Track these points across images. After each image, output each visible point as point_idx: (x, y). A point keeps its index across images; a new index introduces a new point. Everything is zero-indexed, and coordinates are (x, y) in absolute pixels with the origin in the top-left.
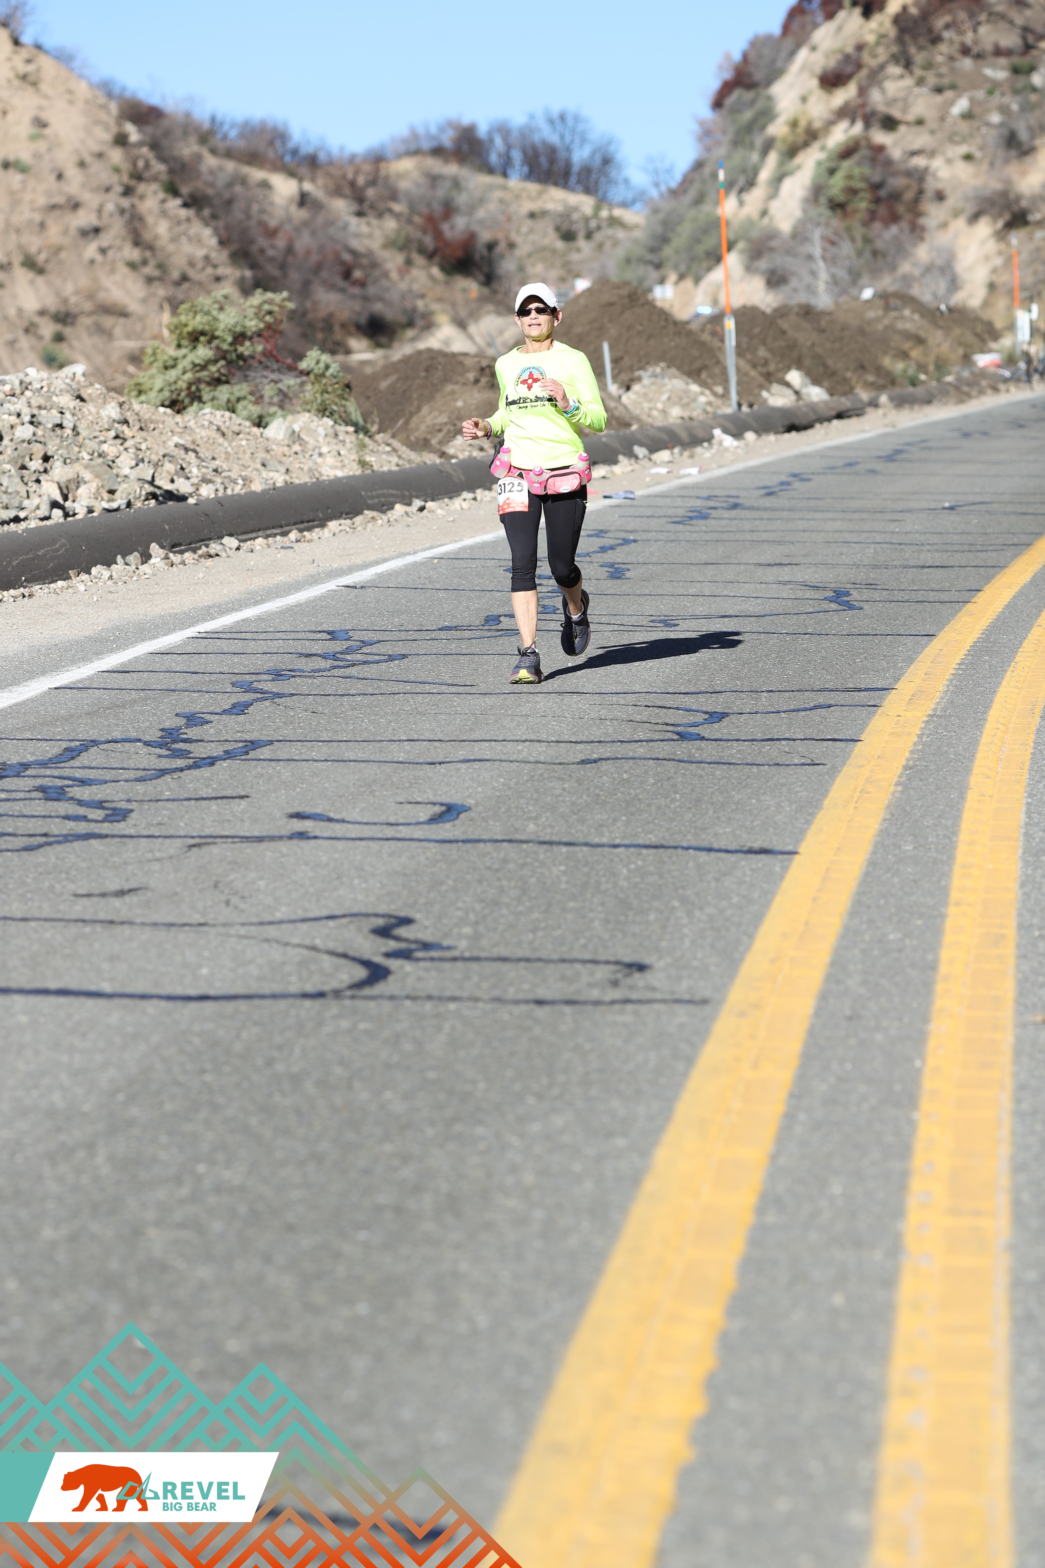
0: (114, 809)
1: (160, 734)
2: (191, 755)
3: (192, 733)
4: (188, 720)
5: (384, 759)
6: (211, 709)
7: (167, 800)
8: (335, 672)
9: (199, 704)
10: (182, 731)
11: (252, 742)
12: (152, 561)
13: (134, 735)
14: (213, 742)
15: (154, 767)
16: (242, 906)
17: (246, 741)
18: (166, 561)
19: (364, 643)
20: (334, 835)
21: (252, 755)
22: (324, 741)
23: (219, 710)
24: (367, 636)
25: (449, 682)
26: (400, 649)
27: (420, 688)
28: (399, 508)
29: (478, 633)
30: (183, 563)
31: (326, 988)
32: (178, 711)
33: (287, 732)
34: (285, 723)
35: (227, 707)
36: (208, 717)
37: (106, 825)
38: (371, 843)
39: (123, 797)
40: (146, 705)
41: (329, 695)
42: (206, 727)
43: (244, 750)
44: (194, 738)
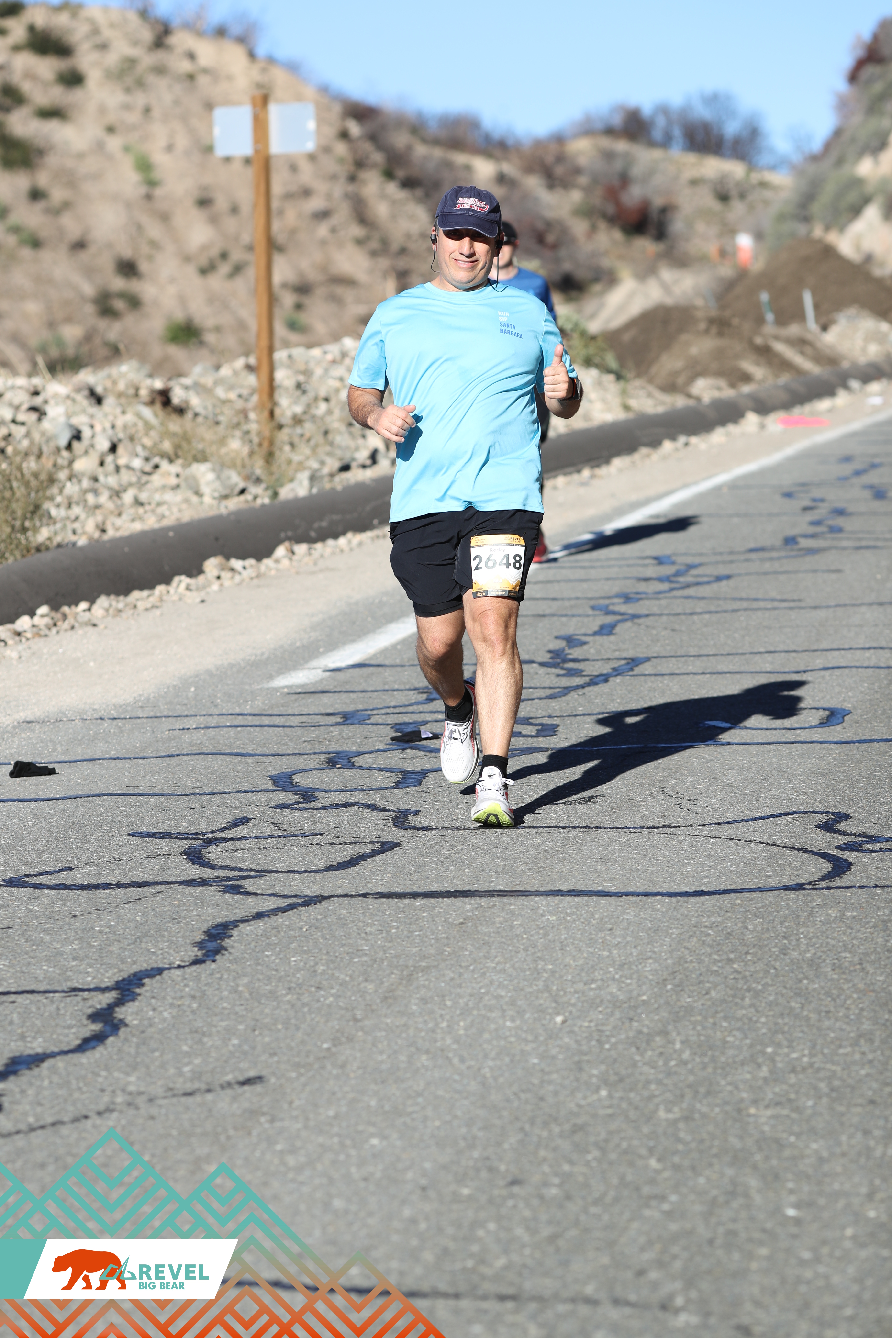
0: (542, 725)
1: (549, 655)
2: (584, 673)
3: (575, 653)
4: (568, 642)
5: (754, 670)
6: (583, 631)
7: (584, 715)
8: (676, 593)
9: (571, 627)
10: (566, 652)
11: (633, 660)
14: (597, 660)
15: (557, 685)
16: (695, 809)
17: (625, 659)
19: (690, 567)
20: (743, 741)
21: (637, 670)
22: (694, 656)
23: (590, 632)
24: (690, 560)
25: (779, 597)
26: (722, 570)
27: (755, 605)
28: (667, 445)
29: (783, 554)
31: (803, 881)
32: (556, 634)
33: (656, 650)
34: (652, 641)
35: (596, 628)
36: (584, 638)
37: (541, 739)
38: (779, 747)
39: (544, 714)
41: (678, 614)
42: (585, 647)
43: (629, 667)
44: (580, 658)
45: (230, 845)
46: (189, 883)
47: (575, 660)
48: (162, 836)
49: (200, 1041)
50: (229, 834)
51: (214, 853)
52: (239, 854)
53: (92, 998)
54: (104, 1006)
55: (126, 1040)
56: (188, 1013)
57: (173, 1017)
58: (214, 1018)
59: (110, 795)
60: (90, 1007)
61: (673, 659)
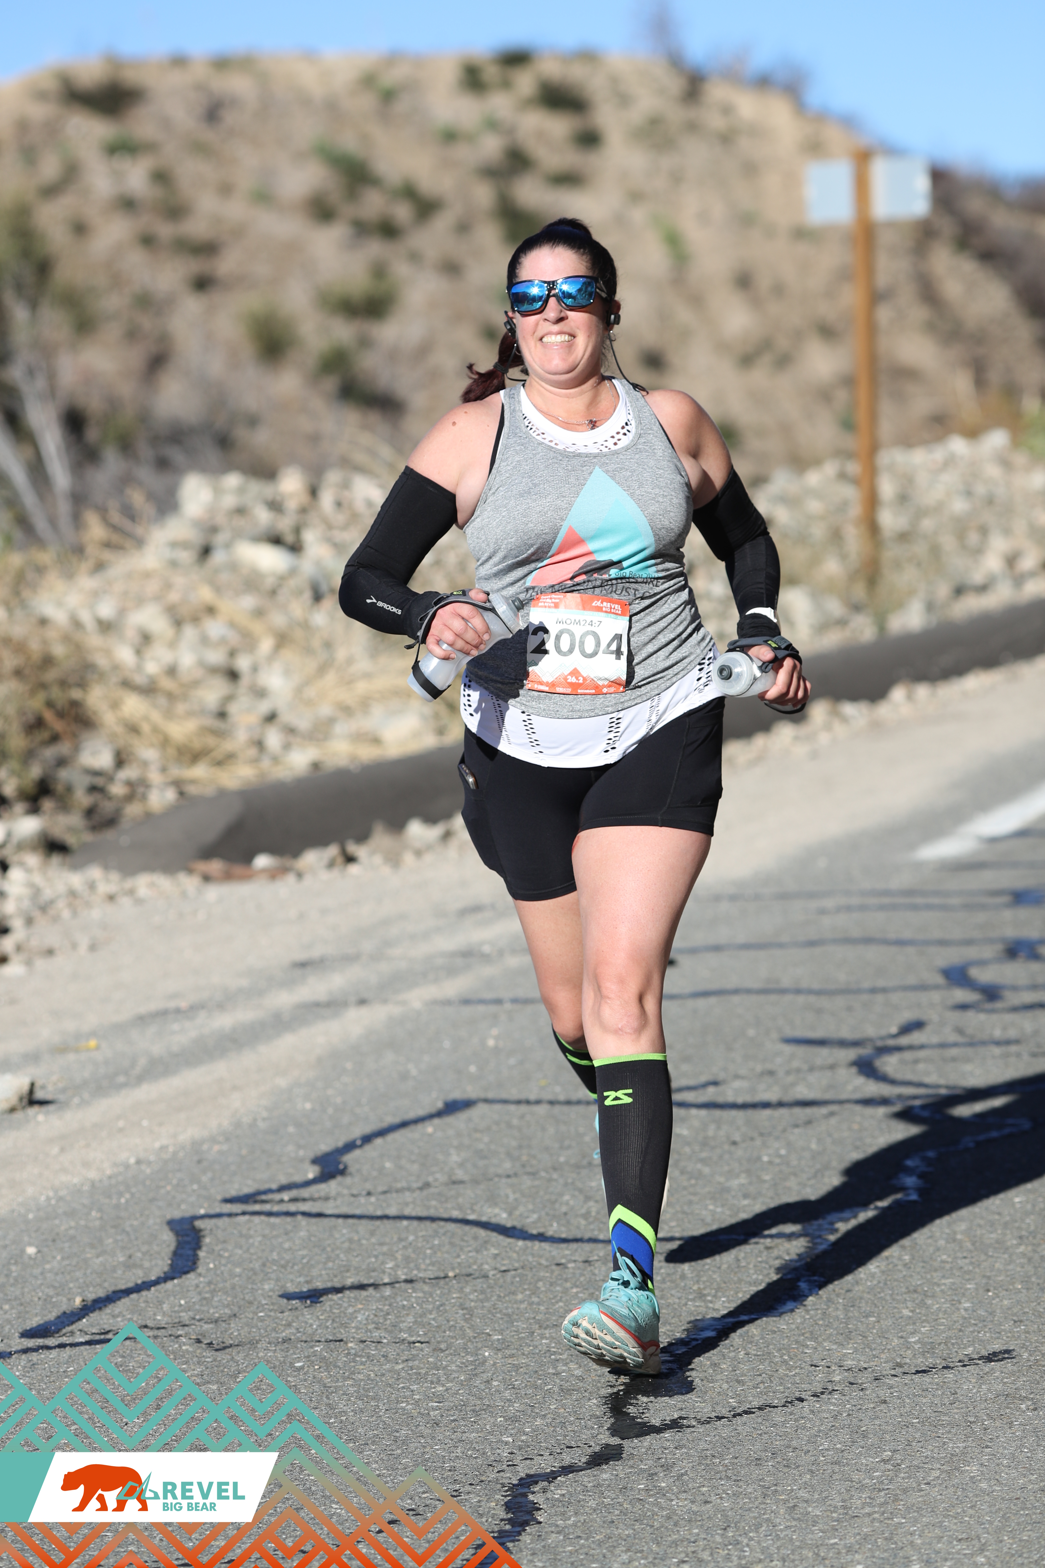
45: (908, 1055)
46: (868, 1102)
48: (821, 1043)
49: (922, 1304)
50: (904, 1041)
51: (890, 1064)
52: (921, 1066)
53: (776, 1246)
54: (795, 1257)
55: (829, 1300)
56: (900, 1267)
57: (883, 1272)
58: (935, 1274)
59: (749, 991)
60: (777, 1258)
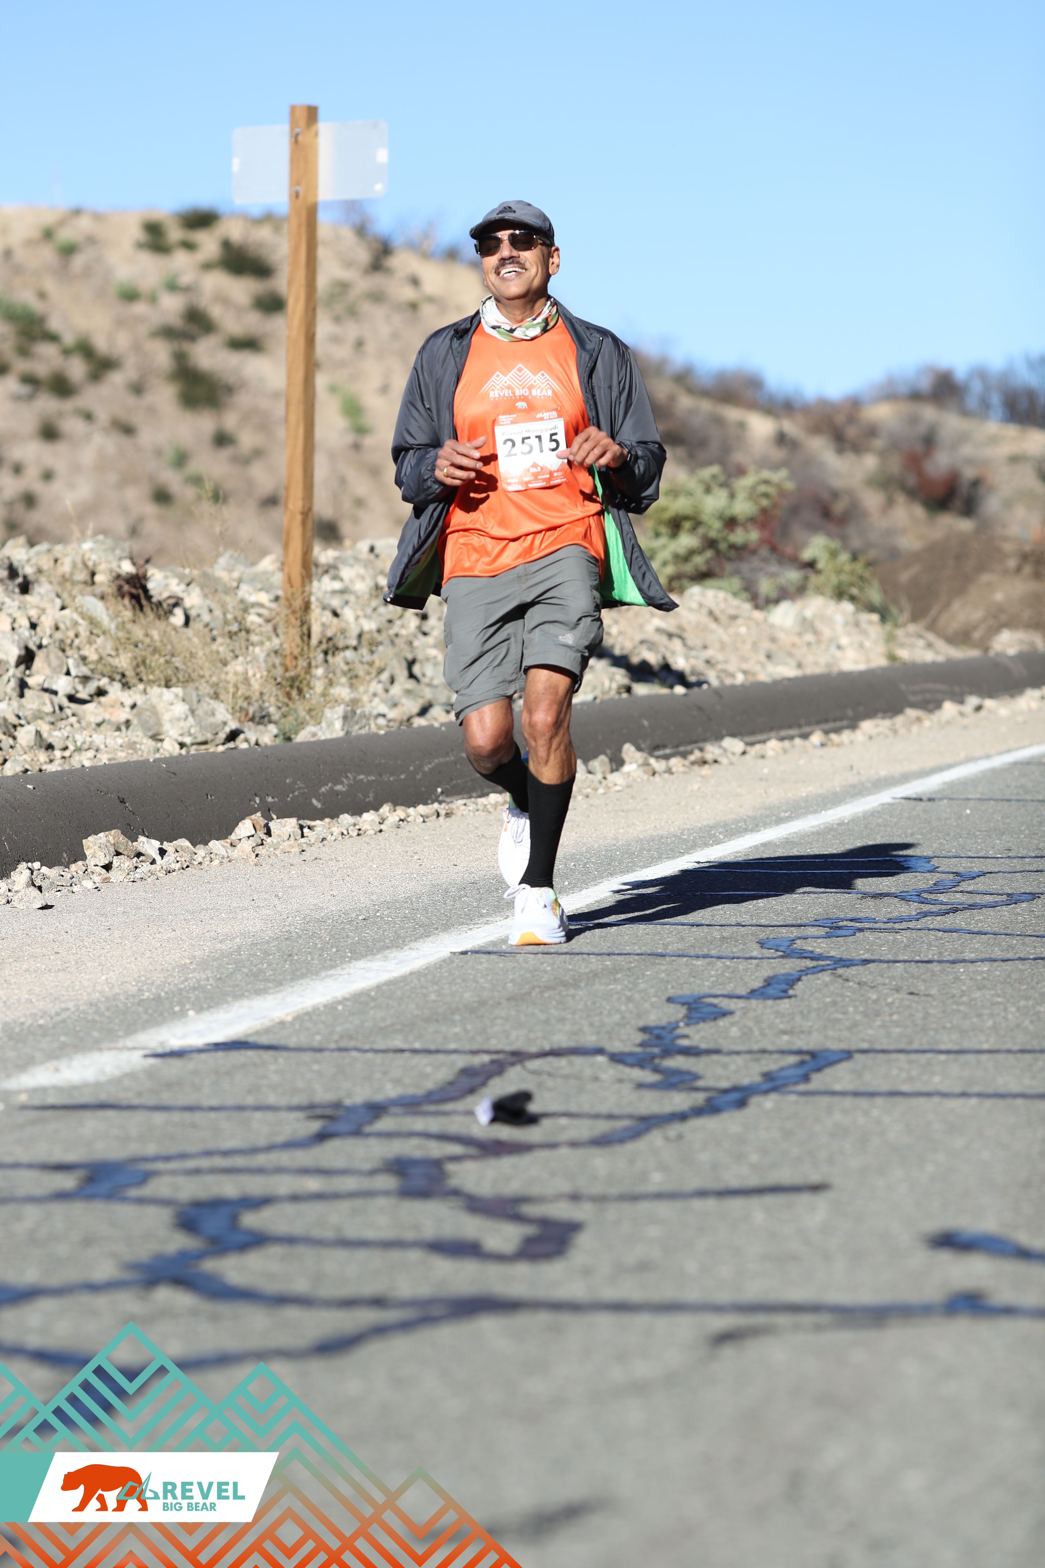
0: (542, 1222)
1: (640, 1037)
2: (700, 1083)
3: (697, 1035)
4: (690, 1010)
6: (729, 988)
9: (706, 980)
10: (679, 1032)
11: (813, 1054)
12: (626, 768)
13: (590, 1040)
14: (738, 1053)
15: (629, 1110)
17: (799, 1052)
18: (646, 768)
19: (961, 877)
21: (818, 1081)
22: (948, 1052)
23: (743, 991)
24: (962, 866)
26: (1022, 885)
28: (949, 708)
30: (669, 771)
32: (671, 992)
33: (871, 1033)
34: (865, 1014)
35: (757, 984)
36: (725, 1004)
37: (520, 1269)
40: (616, 981)
41: (928, 962)
42: (722, 1023)
43: (800, 1071)
44: (703, 1046)
47: (687, 1052)
61: (902, 1057)
